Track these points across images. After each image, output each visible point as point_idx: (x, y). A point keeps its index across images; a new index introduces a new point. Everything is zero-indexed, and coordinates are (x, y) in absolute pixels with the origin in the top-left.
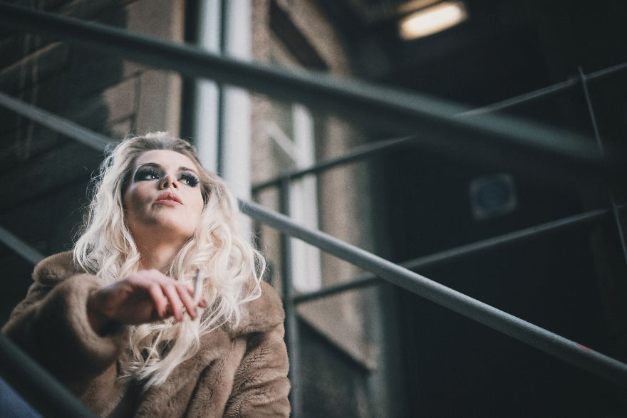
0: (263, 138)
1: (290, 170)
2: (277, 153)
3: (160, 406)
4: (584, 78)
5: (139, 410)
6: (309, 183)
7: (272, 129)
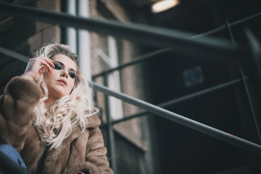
0: (96, 56)
1: (108, 69)
2: (102, 62)
3: (55, 157)
4: (229, 25)
5: (47, 160)
6: (116, 74)
7: (100, 52)
